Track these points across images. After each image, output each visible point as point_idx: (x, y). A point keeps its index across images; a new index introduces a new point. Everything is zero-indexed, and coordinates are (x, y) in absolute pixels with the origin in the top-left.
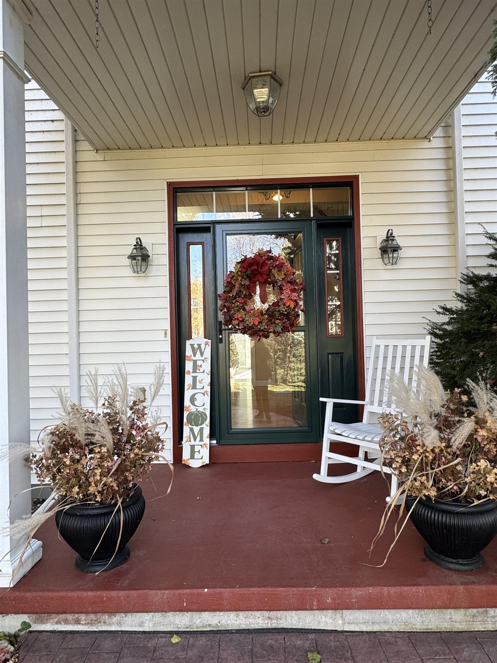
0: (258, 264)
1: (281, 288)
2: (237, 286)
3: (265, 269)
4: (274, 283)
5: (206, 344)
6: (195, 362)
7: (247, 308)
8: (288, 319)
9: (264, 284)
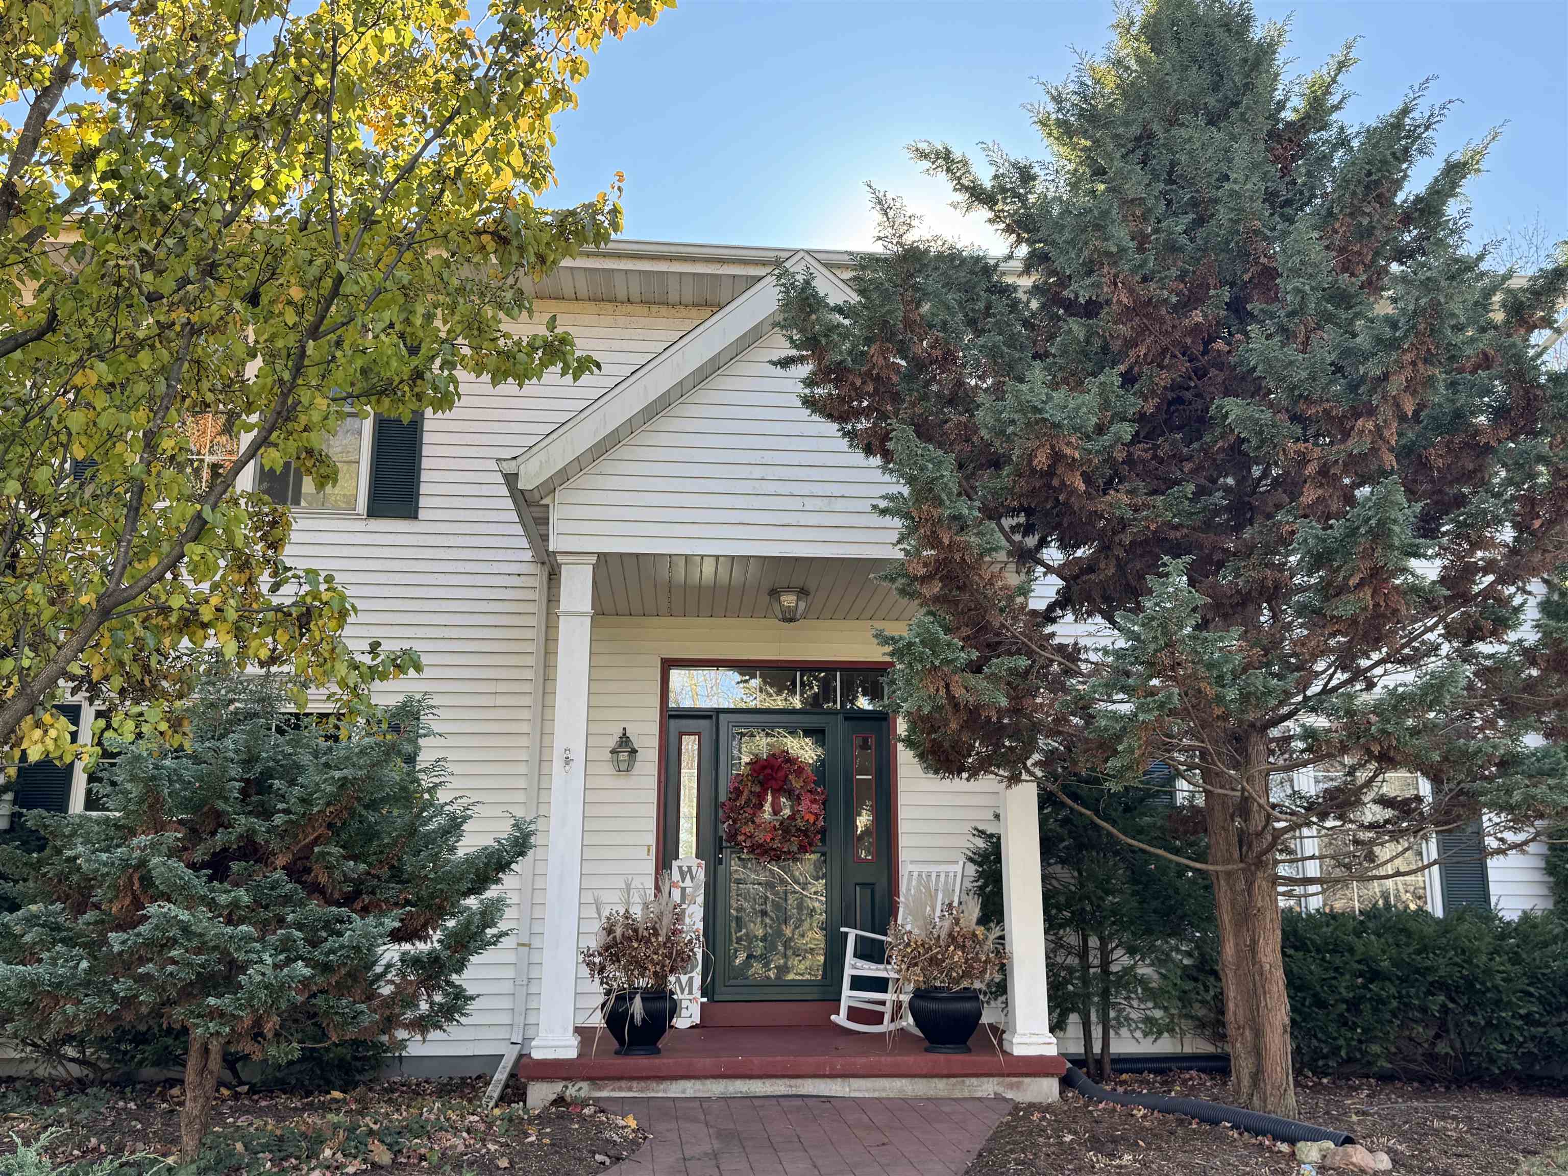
0: (772, 768)
1: (799, 798)
2: (746, 793)
3: (781, 774)
4: (790, 794)
5: (699, 866)
6: (683, 890)
7: (757, 820)
8: (806, 836)
9: (777, 792)
